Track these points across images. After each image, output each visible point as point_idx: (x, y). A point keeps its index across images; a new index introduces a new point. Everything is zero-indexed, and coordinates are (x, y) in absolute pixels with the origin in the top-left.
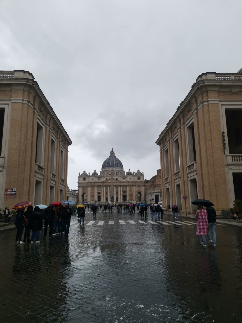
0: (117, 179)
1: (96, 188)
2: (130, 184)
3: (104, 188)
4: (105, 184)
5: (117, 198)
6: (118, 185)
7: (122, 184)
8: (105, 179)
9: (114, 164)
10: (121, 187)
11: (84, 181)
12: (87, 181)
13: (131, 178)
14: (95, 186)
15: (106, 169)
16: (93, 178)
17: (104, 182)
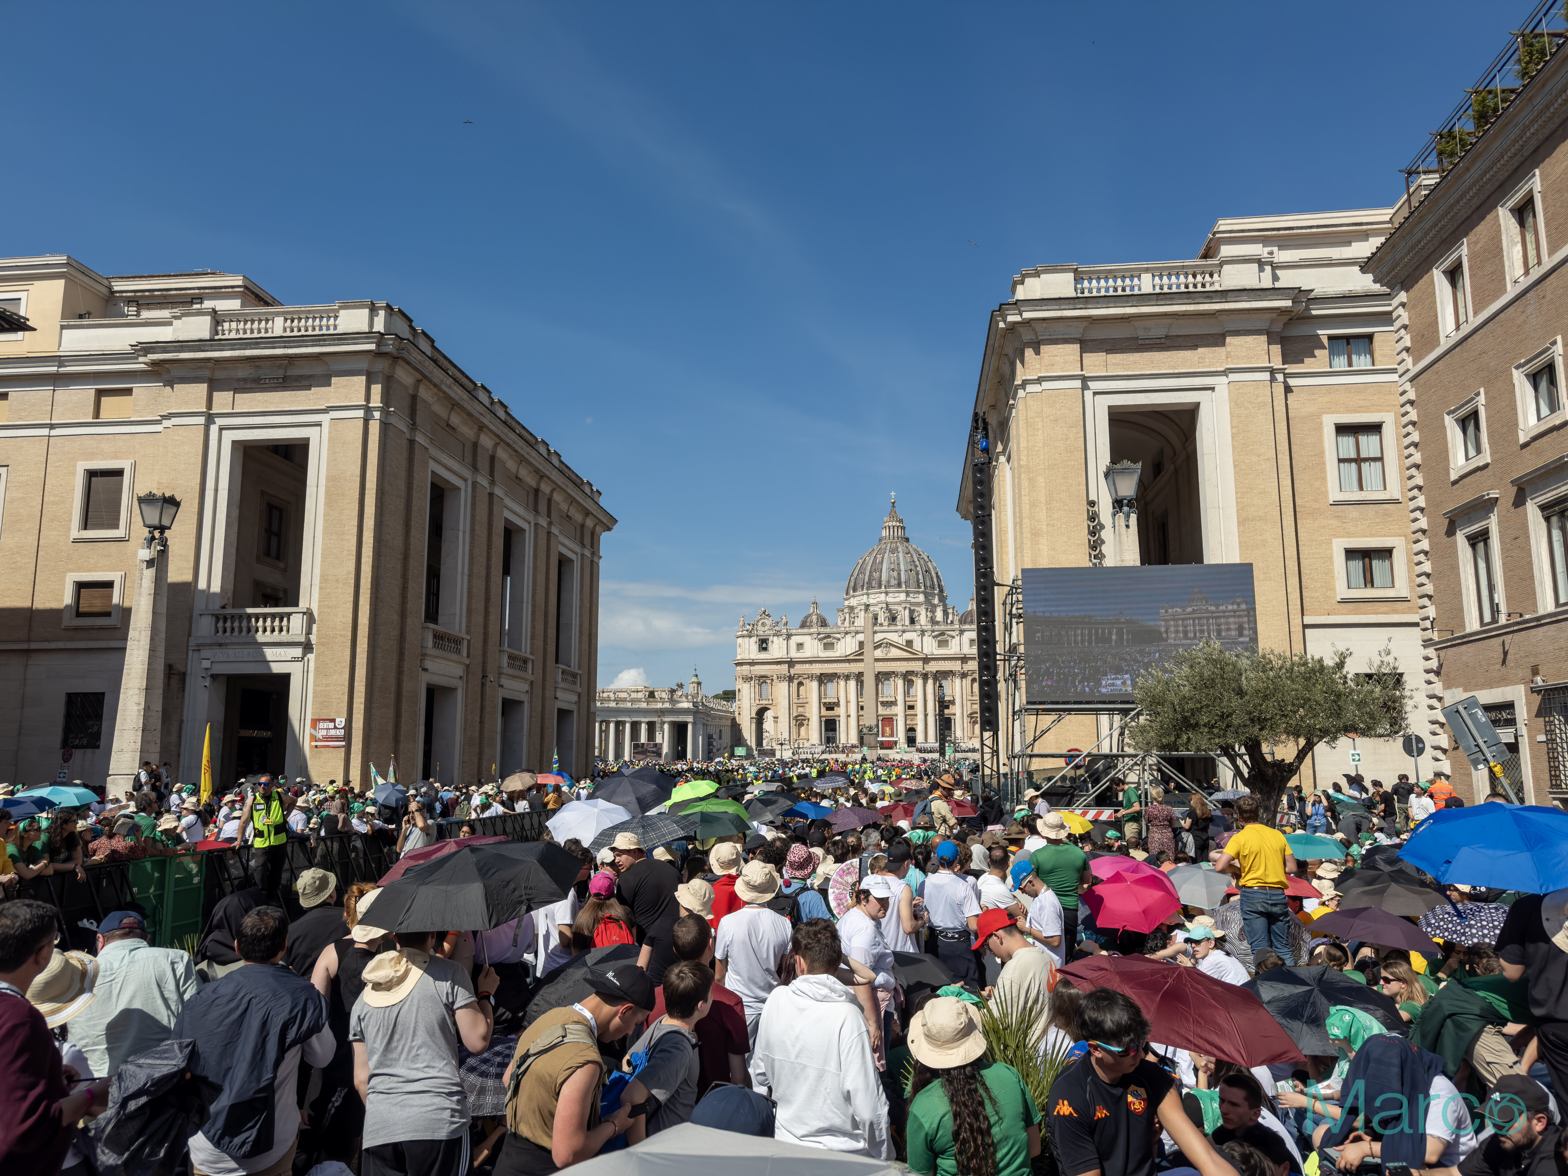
0: (909, 643)
1: (815, 684)
2: (971, 665)
3: (852, 684)
4: (855, 668)
5: (911, 731)
6: (915, 669)
7: (933, 667)
8: (855, 647)
9: (899, 574)
10: (930, 682)
11: (763, 656)
12: (774, 652)
14: (811, 678)
15: (864, 599)
16: (800, 641)
17: (851, 657)
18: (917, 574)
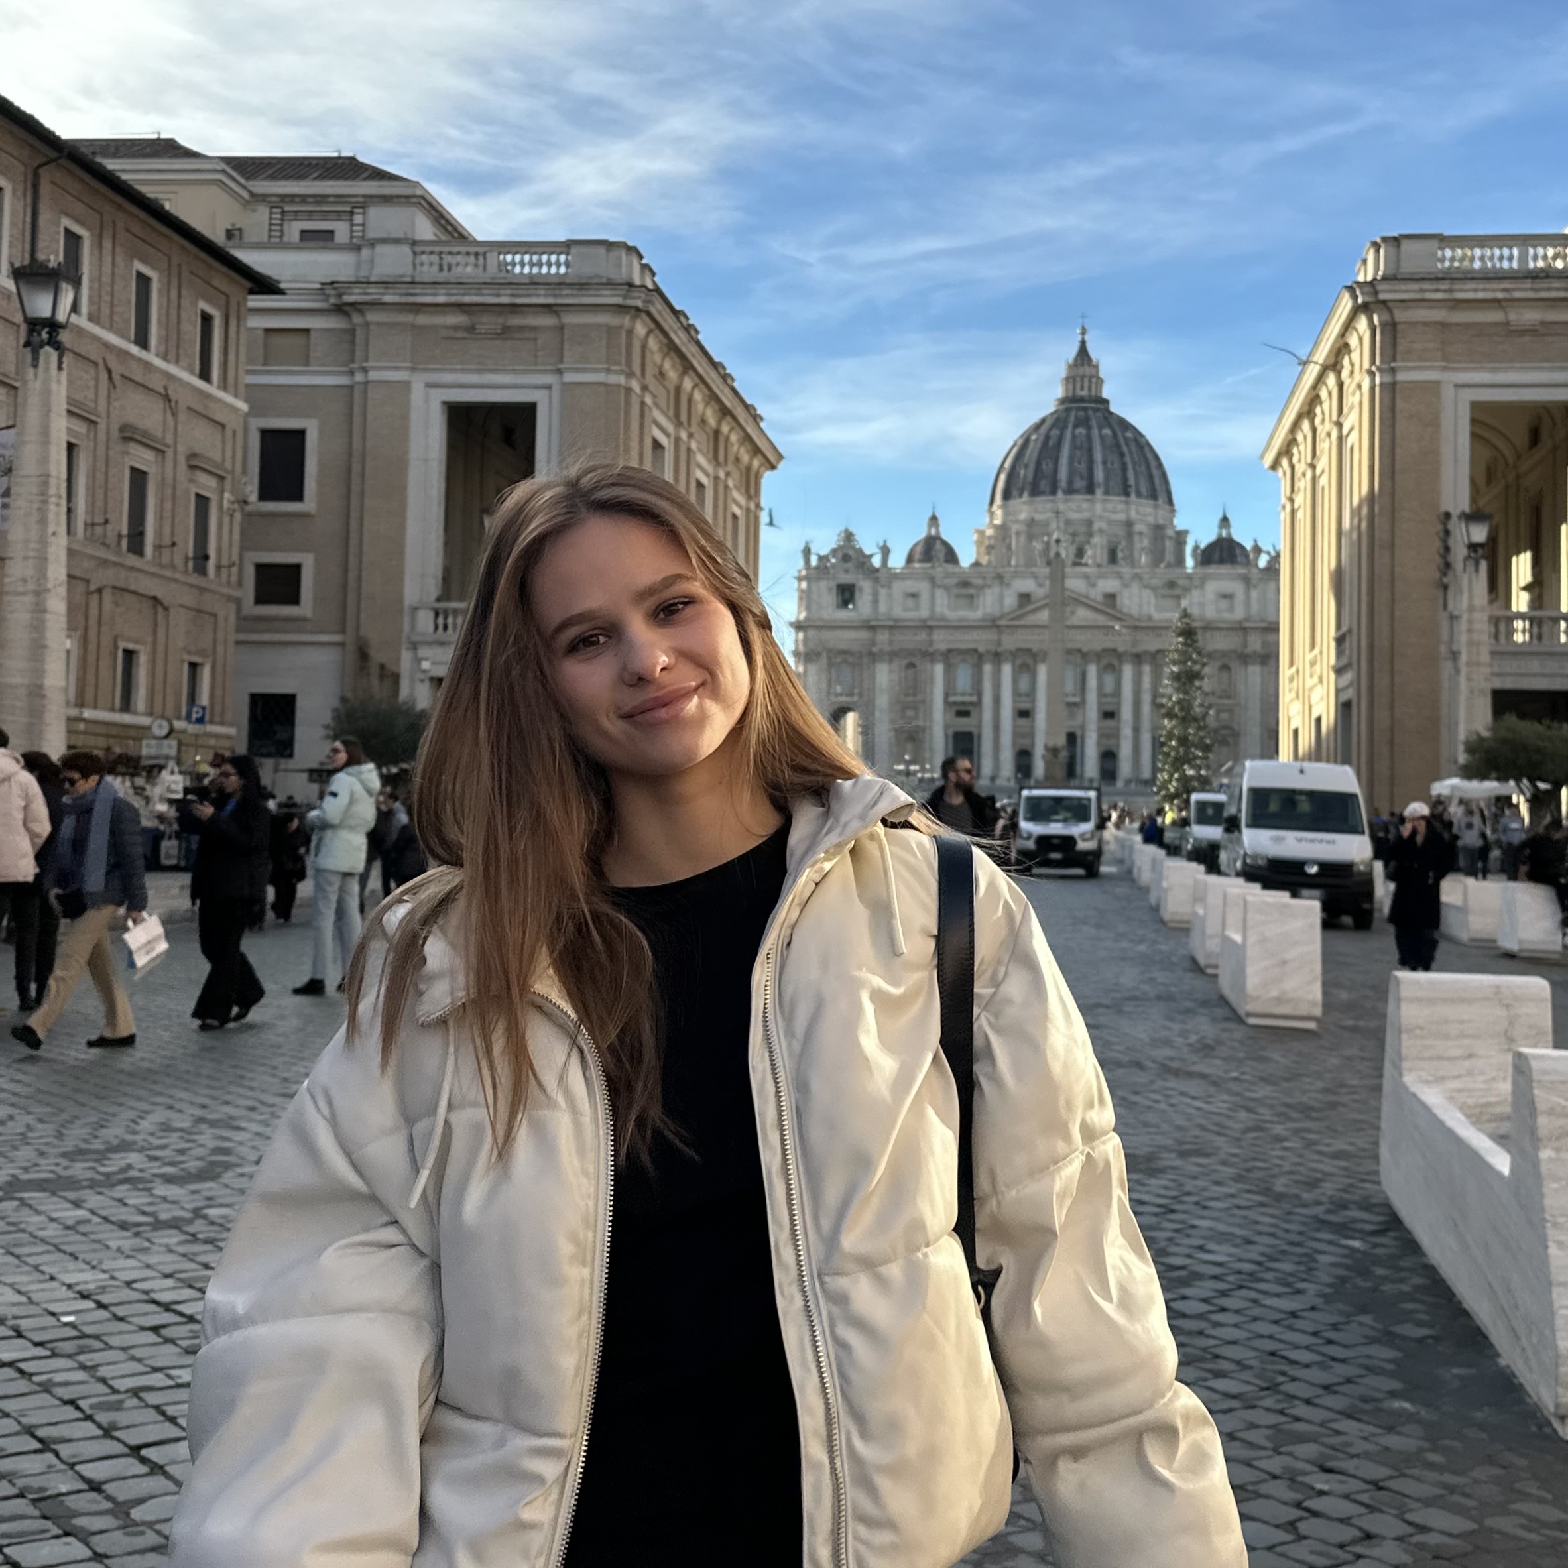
0: (1111, 598)
3: (1007, 670)
5: (1109, 757)
7: (1152, 643)
8: (1010, 601)
9: (1090, 470)
10: (1147, 669)
12: (863, 607)
13: (1227, 597)
14: (930, 656)
15: (1026, 513)
16: (913, 590)
17: (1003, 622)
18: (1124, 469)
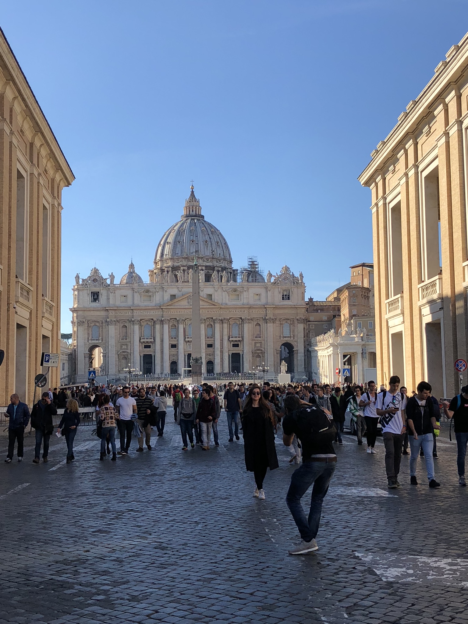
1: (136, 328)
2: (255, 314)
4: (167, 315)
5: (210, 363)
6: (215, 317)
7: (228, 315)
8: (167, 298)
10: (225, 325)
11: (95, 305)
12: (103, 301)
13: (257, 295)
16: (125, 294)
17: (164, 307)
